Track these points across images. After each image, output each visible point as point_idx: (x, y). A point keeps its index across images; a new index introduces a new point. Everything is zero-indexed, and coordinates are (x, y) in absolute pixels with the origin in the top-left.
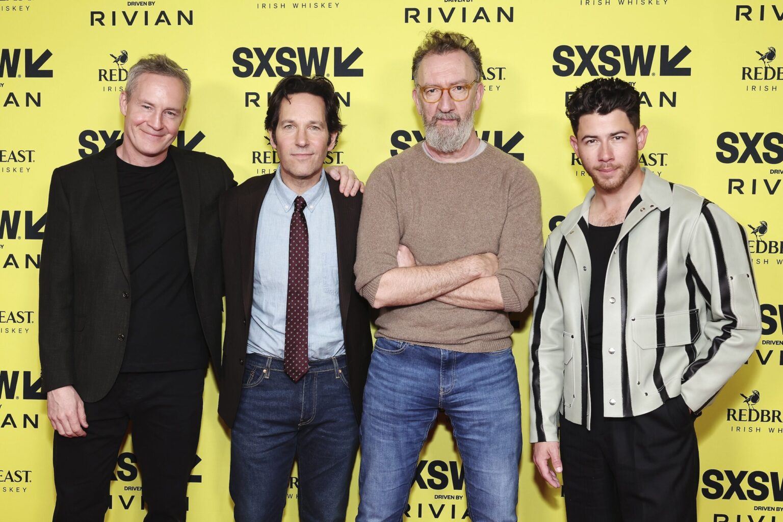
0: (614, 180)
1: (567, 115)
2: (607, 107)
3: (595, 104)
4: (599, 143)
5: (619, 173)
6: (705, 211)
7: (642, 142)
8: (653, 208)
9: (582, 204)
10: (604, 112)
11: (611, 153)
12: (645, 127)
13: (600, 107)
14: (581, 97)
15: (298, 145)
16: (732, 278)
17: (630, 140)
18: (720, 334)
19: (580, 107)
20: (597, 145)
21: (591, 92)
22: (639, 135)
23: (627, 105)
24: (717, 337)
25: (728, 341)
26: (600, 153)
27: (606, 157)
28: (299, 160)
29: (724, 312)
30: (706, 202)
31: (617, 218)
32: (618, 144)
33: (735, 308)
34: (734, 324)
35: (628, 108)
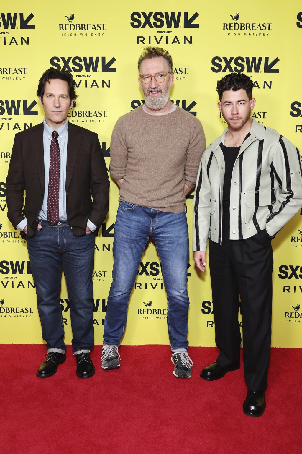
0: (238, 124)
1: (217, 90)
2: (237, 87)
3: (231, 86)
4: (232, 105)
5: (241, 121)
6: (281, 141)
7: (252, 106)
8: (256, 139)
9: (222, 135)
10: (235, 90)
11: (237, 111)
12: (254, 99)
13: (233, 87)
14: (224, 81)
15: (55, 106)
16: (292, 174)
17: (247, 105)
18: (285, 200)
19: (223, 87)
20: (231, 106)
21: (229, 79)
22: (251, 103)
23: (246, 87)
24: (284, 201)
25: (289, 203)
26: (232, 111)
27: (235, 112)
28: (55, 114)
29: (288, 190)
30: (281, 137)
31: (238, 143)
32: (241, 106)
33: (293, 188)
34: (292, 195)
35: (247, 88)
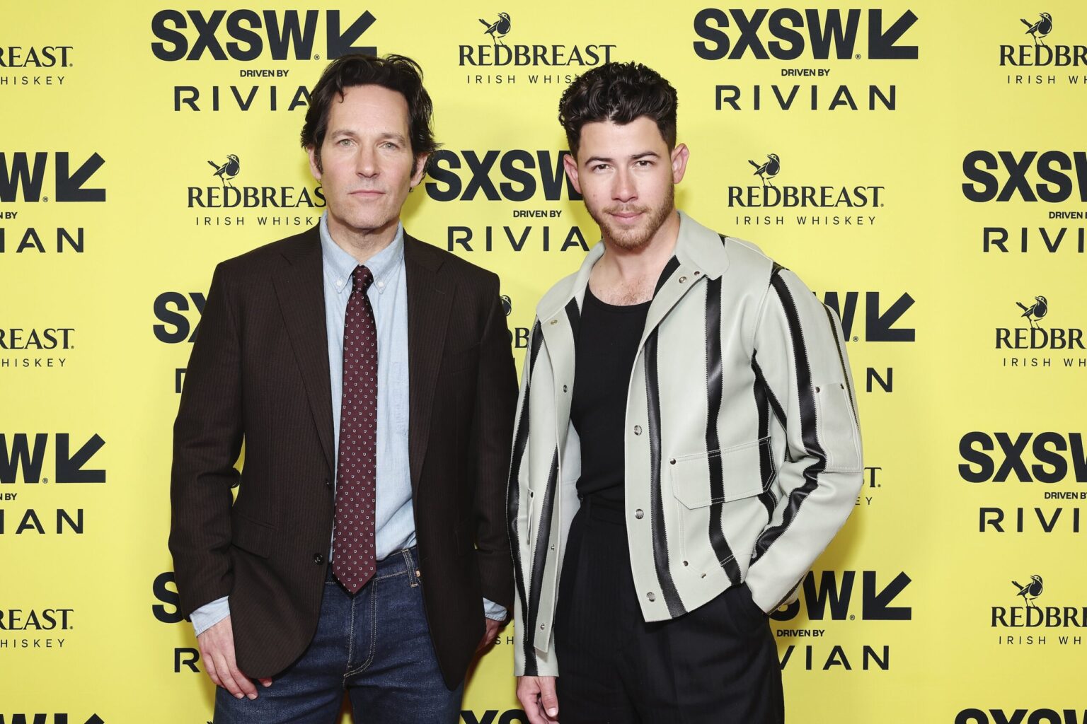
0: (636, 232)
2: (628, 111)
3: (608, 107)
4: (614, 170)
5: (646, 220)
6: (776, 281)
7: (679, 170)
8: (699, 276)
9: (578, 272)
10: (622, 119)
11: (632, 187)
12: (684, 146)
13: (616, 111)
14: (585, 92)
16: (818, 390)
17: (662, 166)
18: (801, 483)
19: (582, 109)
20: (610, 172)
21: (600, 86)
22: (675, 159)
23: (658, 110)
24: (797, 489)
25: (813, 495)
26: (615, 188)
27: (624, 193)
29: (806, 445)
30: (776, 268)
31: (639, 294)
32: (643, 173)
33: (824, 437)
34: (821, 466)
35: (660, 114)
